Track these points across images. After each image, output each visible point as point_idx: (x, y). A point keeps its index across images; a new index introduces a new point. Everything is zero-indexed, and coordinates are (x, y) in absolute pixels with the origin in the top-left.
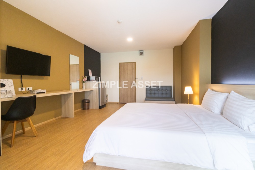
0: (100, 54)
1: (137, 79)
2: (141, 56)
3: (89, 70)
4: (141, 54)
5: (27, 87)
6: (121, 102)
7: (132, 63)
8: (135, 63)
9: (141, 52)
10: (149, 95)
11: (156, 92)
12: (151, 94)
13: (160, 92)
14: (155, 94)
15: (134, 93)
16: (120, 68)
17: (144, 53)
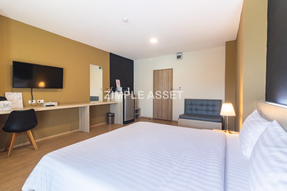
0: (133, 61)
1: (174, 89)
2: (179, 60)
3: (116, 80)
4: (179, 57)
5: (38, 100)
6: (155, 118)
7: (168, 69)
8: (172, 69)
9: (179, 55)
10: (189, 112)
11: (199, 108)
12: (191, 109)
13: (205, 108)
14: (196, 109)
15: (170, 107)
16: (154, 77)
17: (184, 56)
